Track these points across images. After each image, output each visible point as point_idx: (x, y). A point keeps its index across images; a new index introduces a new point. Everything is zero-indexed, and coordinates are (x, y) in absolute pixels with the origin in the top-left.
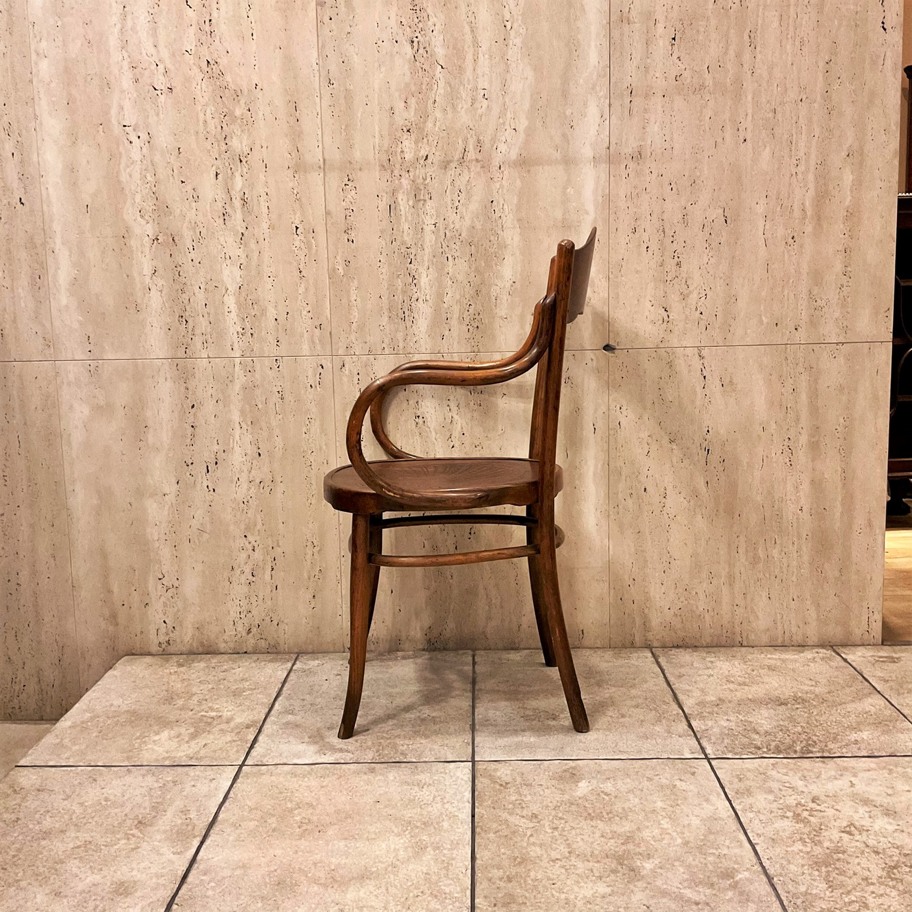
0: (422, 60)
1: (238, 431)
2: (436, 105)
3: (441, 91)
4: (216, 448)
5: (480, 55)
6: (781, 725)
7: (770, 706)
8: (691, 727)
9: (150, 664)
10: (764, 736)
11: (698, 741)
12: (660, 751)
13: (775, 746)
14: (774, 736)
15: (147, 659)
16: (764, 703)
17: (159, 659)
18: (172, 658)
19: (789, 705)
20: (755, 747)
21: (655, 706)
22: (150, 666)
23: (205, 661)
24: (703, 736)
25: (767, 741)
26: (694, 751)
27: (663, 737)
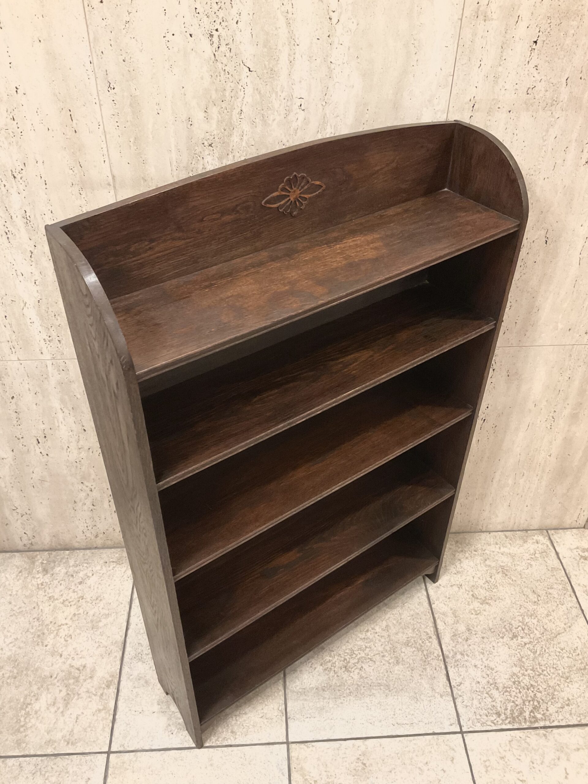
0: (225, 60)
1: (60, 415)
2: (242, 116)
3: (248, 99)
4: (43, 427)
5: (297, 56)
6: (514, 674)
7: (505, 639)
8: (449, 679)
9: (19, 570)
10: (502, 693)
11: (455, 703)
12: (427, 722)
13: (510, 711)
14: (510, 692)
15: (17, 558)
16: (501, 635)
17: (26, 559)
18: (36, 556)
19: (519, 638)
20: (496, 714)
21: (421, 642)
22: (20, 572)
23: (64, 563)
24: (458, 694)
25: (505, 703)
26: (452, 721)
27: (429, 697)
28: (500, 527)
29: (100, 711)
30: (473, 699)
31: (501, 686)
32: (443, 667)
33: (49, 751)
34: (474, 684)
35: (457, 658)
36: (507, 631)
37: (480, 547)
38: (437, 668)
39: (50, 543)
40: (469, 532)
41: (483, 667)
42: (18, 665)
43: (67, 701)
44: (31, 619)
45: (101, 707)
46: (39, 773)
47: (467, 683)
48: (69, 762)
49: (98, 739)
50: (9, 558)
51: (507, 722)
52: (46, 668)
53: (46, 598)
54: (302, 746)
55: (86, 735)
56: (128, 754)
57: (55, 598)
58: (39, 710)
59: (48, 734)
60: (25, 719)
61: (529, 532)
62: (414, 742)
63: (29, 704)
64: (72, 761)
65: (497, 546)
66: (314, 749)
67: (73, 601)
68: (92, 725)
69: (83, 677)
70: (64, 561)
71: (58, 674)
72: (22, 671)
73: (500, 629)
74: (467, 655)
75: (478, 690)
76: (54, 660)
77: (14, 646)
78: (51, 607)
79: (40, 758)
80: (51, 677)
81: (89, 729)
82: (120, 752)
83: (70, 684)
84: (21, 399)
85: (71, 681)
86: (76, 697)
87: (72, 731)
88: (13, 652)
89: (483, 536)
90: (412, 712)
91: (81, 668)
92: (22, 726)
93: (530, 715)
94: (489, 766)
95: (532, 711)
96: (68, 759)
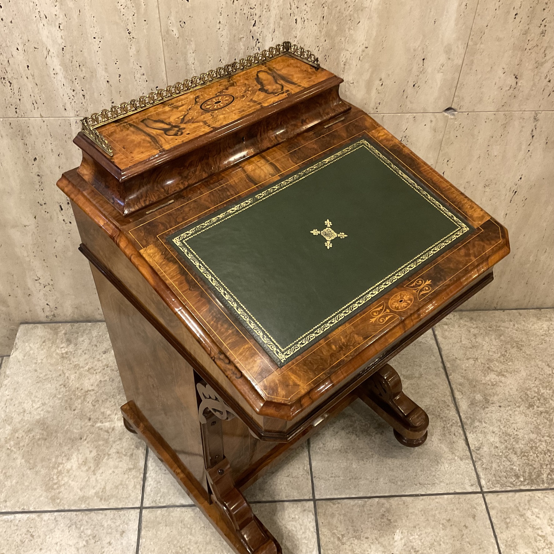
6: (531, 440)
7: (521, 408)
8: (468, 444)
9: (43, 340)
10: (520, 457)
11: (474, 466)
12: (448, 482)
13: (529, 473)
14: (527, 457)
15: (39, 329)
16: (517, 405)
17: (49, 331)
18: (59, 327)
19: (535, 407)
20: (515, 475)
21: (439, 410)
22: (44, 342)
23: (87, 334)
24: (477, 457)
25: (523, 466)
26: (472, 483)
27: (449, 460)
28: (514, 305)
29: (130, 469)
30: (492, 462)
31: (519, 451)
32: (462, 432)
33: (83, 507)
34: (492, 449)
35: (475, 425)
36: (523, 400)
37: (495, 324)
38: (456, 434)
39: (72, 315)
40: (483, 310)
41: (501, 433)
42: (47, 427)
43: (98, 461)
44: (58, 385)
45: (132, 467)
46: (74, 527)
47: (485, 449)
48: (103, 516)
49: (130, 495)
50: (32, 329)
51: (526, 483)
52: (75, 431)
53: (71, 366)
54: (328, 503)
55: (118, 492)
56: (160, 509)
57: (81, 366)
58: (71, 469)
59: (81, 490)
60: (58, 477)
61: (542, 310)
62: (437, 500)
63: (62, 463)
64: (106, 515)
65: (511, 323)
66: (340, 506)
67: (98, 369)
68: (123, 483)
69: (113, 439)
70: (87, 332)
71: (87, 436)
72: (52, 433)
73: (516, 399)
74: (485, 422)
75: (496, 454)
76: (83, 424)
77: (42, 410)
78: (77, 375)
79: (75, 513)
80: (81, 439)
81: (121, 487)
82: (152, 507)
83: (99, 445)
84: (44, 161)
85: (101, 443)
86: (106, 457)
87: (105, 488)
88: (42, 416)
89: (497, 313)
90: (433, 474)
91: (110, 431)
92: (56, 484)
93: (547, 477)
94: (509, 523)
95: (549, 474)
96: (102, 514)
